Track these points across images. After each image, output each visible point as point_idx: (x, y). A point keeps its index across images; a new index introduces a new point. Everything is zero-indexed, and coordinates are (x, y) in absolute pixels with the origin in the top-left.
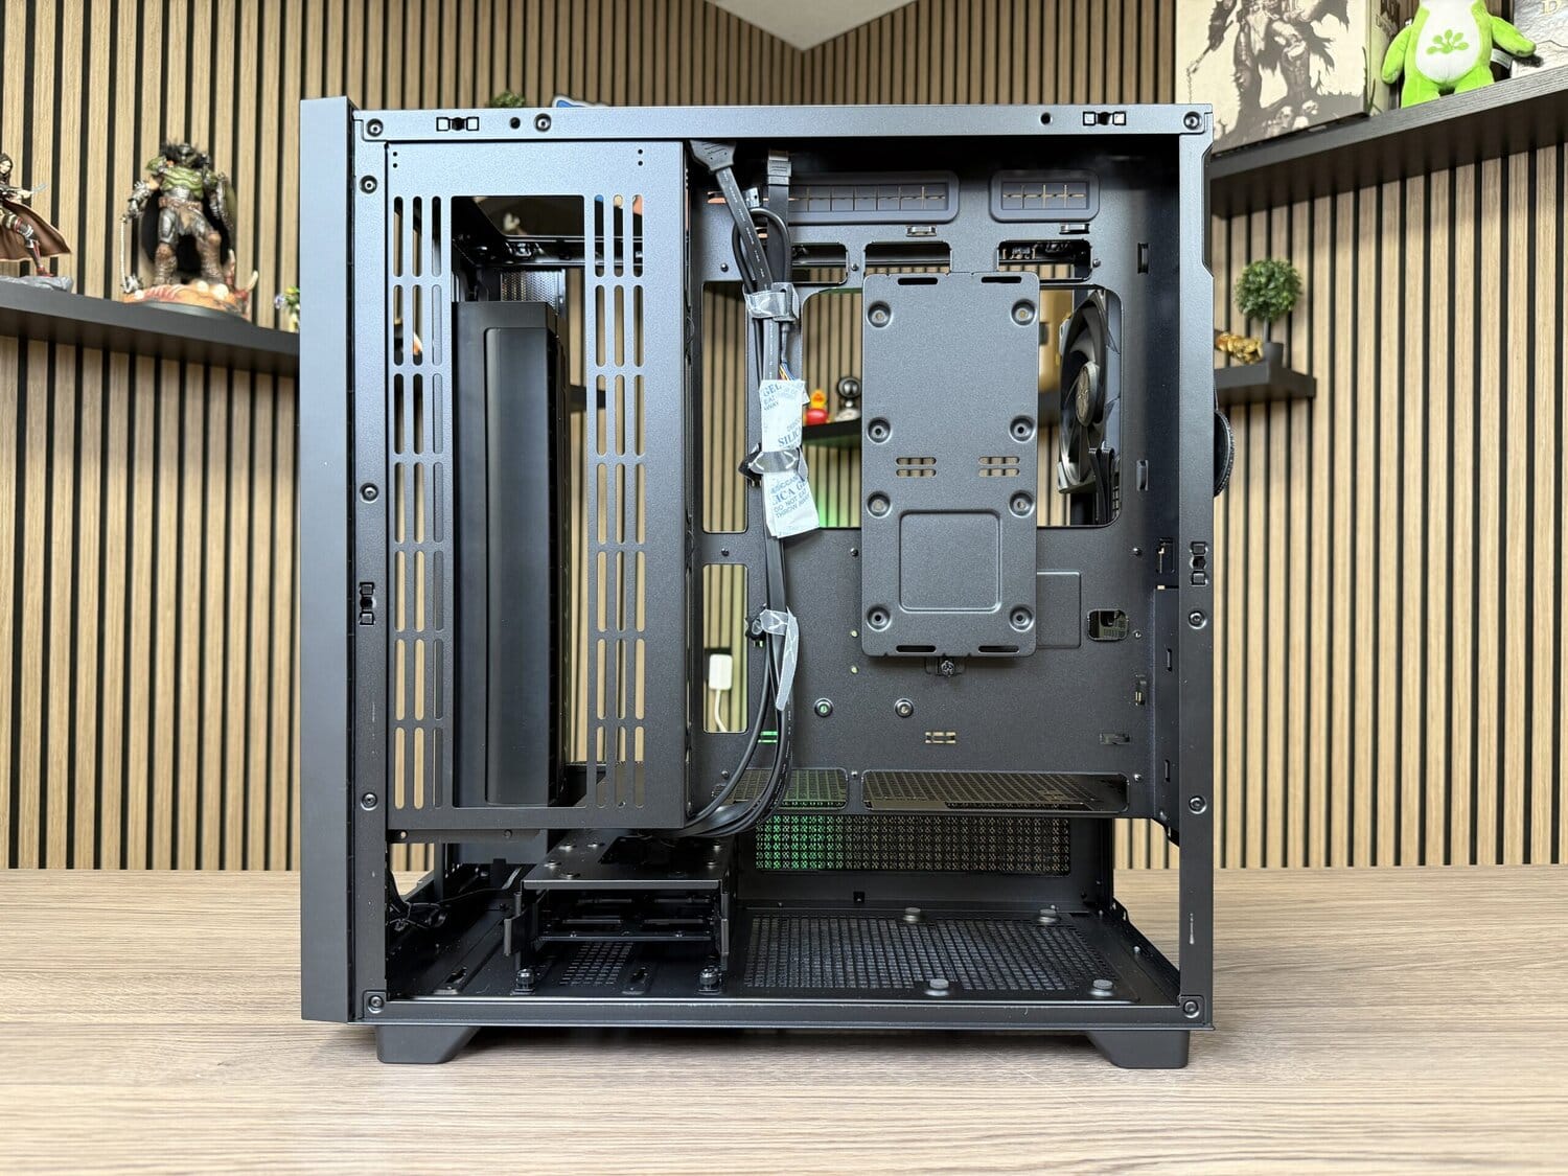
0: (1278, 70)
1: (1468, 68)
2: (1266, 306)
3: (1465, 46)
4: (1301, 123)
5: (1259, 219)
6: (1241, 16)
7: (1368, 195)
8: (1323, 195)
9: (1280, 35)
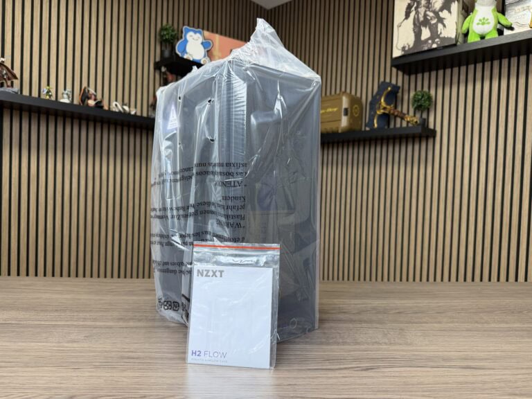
0: (428, 28)
1: (490, 30)
2: (421, 106)
3: (489, 23)
4: (435, 46)
5: (420, 76)
6: (416, 8)
7: (456, 70)
8: (441, 69)
9: (428, 16)
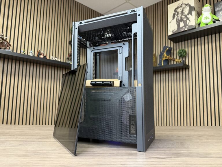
0: (183, 22)
8: (189, 40)
9: (182, 17)
